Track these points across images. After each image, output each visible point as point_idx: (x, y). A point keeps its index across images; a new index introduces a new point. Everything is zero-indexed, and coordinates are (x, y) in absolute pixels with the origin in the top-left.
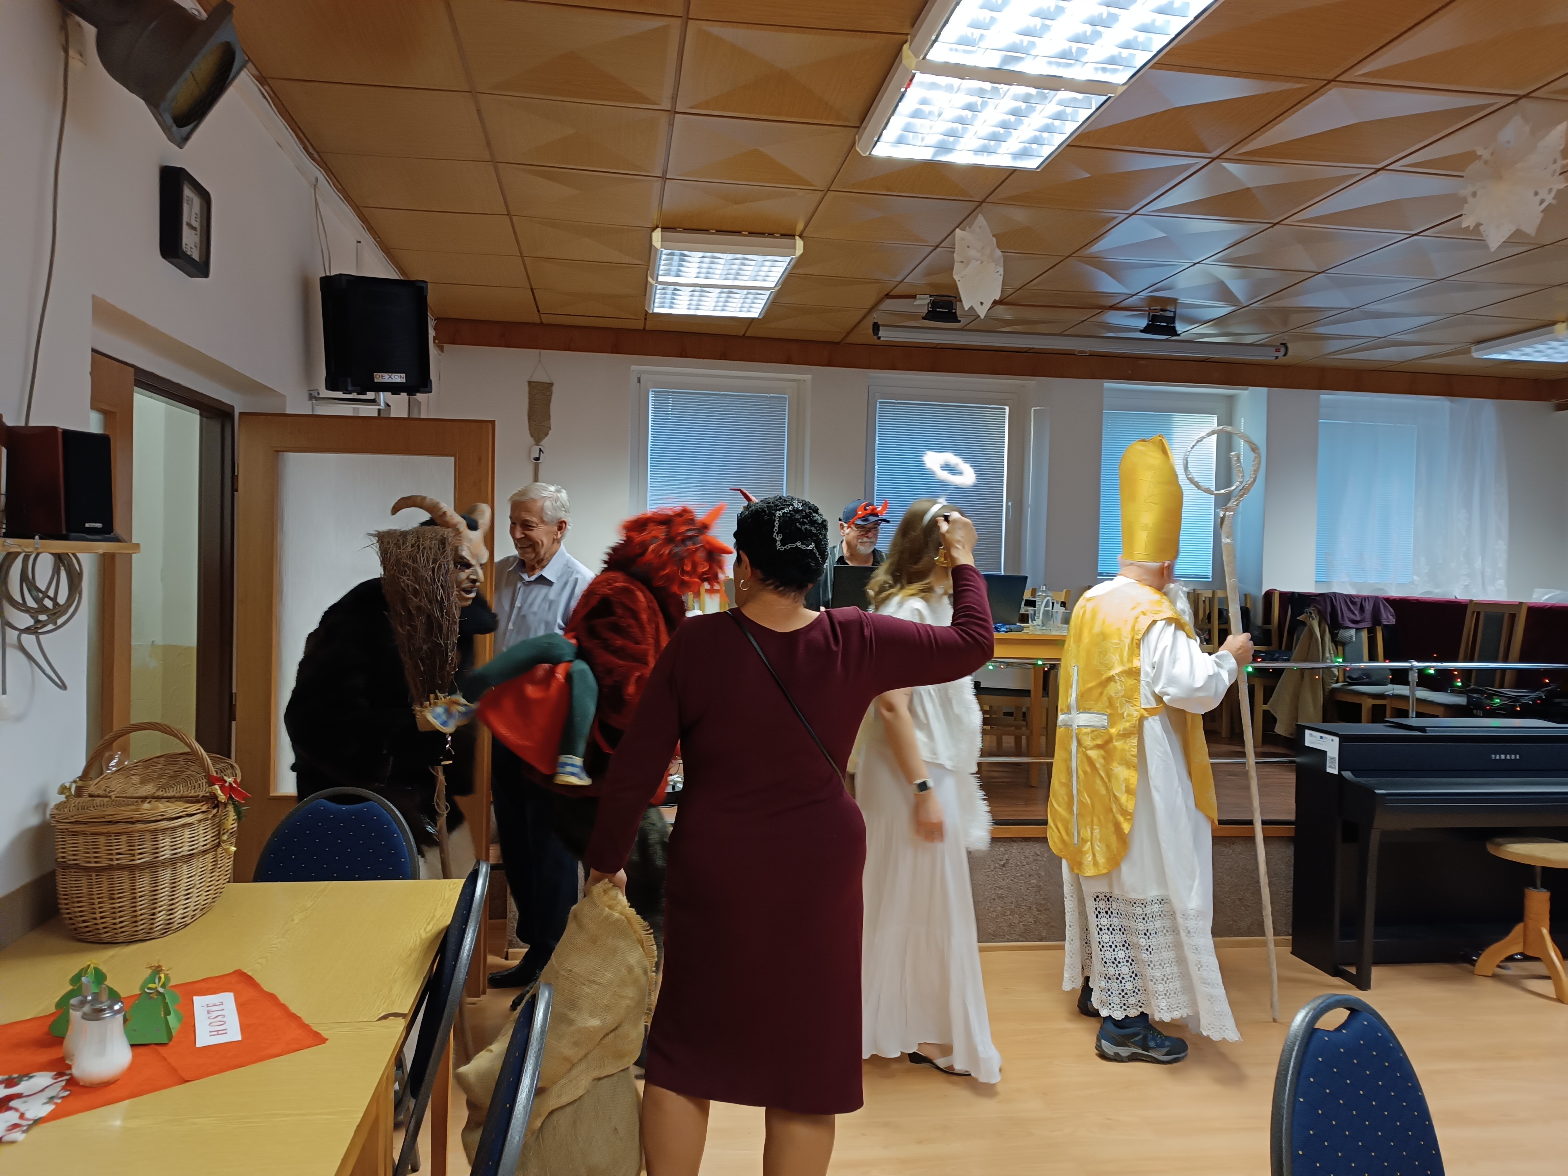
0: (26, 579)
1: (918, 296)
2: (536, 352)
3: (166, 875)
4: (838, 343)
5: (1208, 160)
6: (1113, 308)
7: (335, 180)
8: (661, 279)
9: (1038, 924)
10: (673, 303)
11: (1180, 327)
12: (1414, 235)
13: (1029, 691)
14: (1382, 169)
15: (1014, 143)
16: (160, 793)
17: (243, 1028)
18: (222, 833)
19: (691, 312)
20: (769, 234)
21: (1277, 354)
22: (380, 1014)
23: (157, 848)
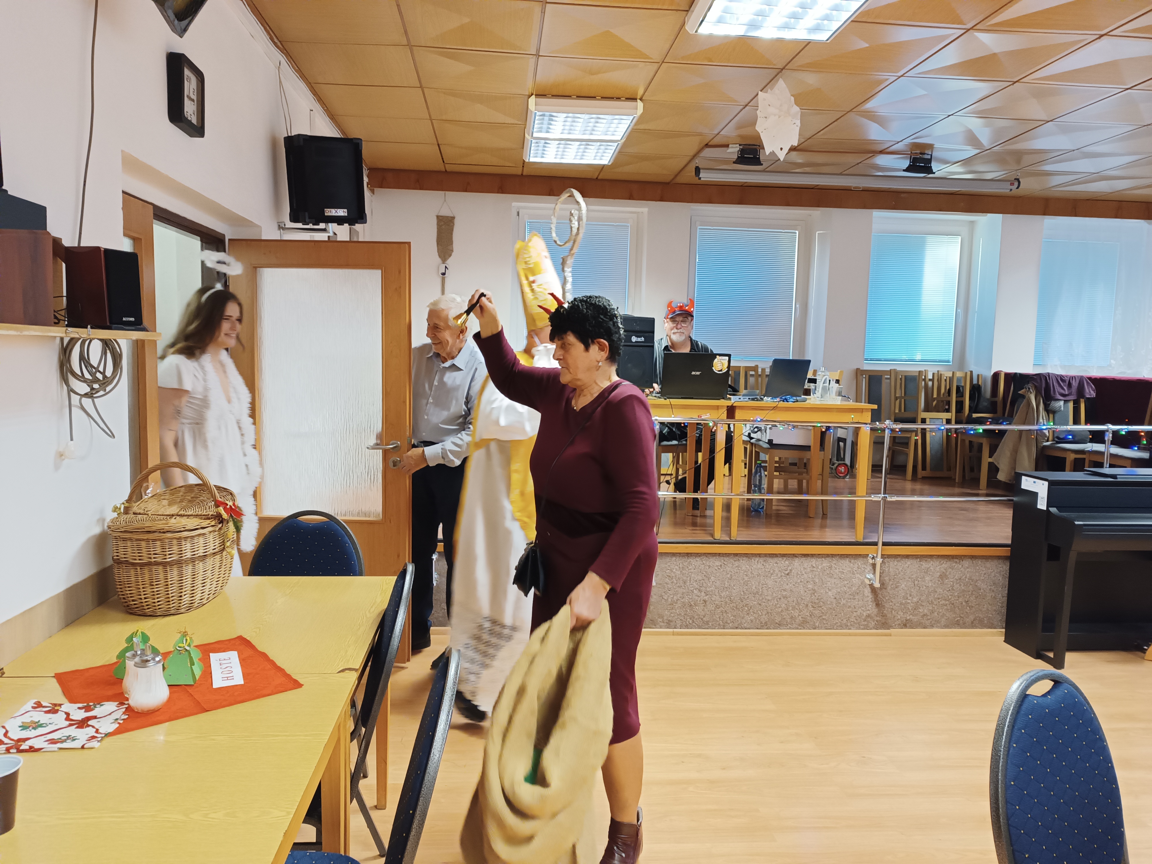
0: (84, 359)
1: (730, 146)
2: (441, 193)
3: (188, 570)
4: (668, 183)
5: (963, 31)
6: (882, 152)
7: (293, 63)
8: (535, 135)
9: (813, 617)
10: (543, 154)
11: (935, 166)
12: (1127, 89)
13: (810, 447)
14: (1105, 34)
15: (810, 19)
16: (182, 512)
17: (245, 676)
18: (226, 540)
19: (558, 161)
20: (617, 98)
21: (1012, 187)
22: (339, 668)
23: (181, 551)
